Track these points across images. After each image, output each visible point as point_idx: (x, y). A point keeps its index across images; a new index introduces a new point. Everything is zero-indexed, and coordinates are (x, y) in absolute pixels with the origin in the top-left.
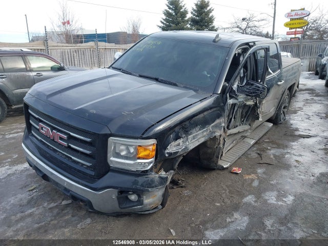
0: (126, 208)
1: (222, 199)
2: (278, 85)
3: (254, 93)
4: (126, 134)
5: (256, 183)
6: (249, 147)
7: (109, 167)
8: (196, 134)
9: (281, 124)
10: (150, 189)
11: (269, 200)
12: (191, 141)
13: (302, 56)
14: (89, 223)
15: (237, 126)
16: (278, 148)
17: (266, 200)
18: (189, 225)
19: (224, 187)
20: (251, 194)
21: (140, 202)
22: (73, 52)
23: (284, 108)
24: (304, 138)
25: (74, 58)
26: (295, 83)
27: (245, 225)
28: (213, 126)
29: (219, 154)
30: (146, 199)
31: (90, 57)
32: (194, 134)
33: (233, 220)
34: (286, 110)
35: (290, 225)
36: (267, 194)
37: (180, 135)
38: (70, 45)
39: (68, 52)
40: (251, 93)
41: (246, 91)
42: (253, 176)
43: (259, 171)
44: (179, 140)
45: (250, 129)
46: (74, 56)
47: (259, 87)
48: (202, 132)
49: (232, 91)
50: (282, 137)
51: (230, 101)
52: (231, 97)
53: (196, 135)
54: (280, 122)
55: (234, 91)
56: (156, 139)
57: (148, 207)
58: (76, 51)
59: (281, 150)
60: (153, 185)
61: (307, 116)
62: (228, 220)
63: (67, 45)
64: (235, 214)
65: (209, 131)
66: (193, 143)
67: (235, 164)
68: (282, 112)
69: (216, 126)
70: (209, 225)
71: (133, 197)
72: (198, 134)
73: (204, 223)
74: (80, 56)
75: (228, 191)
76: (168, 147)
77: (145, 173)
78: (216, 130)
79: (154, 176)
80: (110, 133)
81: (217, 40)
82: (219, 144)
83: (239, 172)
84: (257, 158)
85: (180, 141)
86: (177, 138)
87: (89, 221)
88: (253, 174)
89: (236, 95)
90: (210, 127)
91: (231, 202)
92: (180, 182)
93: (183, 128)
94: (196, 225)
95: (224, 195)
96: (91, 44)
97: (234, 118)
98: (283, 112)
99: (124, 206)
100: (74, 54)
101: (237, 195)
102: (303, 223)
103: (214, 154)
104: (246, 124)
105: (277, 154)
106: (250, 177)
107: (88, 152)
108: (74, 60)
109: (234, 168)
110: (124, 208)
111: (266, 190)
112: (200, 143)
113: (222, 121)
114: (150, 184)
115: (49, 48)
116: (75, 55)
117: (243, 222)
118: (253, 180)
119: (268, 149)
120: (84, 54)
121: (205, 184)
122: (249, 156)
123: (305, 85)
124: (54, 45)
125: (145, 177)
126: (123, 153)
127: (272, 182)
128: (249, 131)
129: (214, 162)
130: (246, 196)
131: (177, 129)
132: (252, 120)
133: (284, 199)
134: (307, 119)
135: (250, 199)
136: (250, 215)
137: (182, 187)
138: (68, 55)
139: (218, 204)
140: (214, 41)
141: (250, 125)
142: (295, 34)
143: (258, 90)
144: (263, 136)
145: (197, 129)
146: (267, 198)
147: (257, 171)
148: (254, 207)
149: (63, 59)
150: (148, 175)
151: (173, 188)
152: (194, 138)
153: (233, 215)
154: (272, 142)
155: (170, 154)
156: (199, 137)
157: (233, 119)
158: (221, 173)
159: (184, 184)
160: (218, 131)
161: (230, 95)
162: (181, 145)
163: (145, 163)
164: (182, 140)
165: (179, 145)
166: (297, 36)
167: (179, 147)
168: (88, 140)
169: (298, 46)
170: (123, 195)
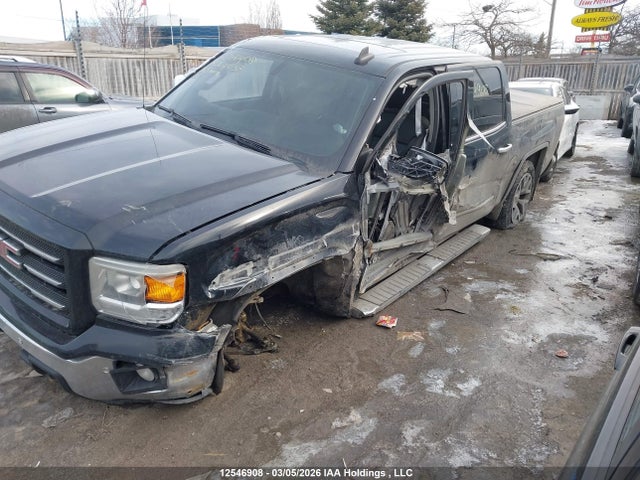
0: (134, 392)
1: (340, 378)
2: (498, 153)
3: (420, 172)
4: (122, 253)
5: (417, 351)
6: (428, 275)
7: (96, 313)
8: (289, 252)
9: (511, 228)
10: (173, 361)
11: (429, 385)
12: (275, 266)
13: (598, 87)
14: (66, 417)
15: (400, 234)
16: (487, 279)
17: (425, 386)
18: (258, 431)
19: (353, 355)
20: (399, 372)
21: (160, 382)
22: (133, 64)
23: (522, 196)
24: (545, 260)
25: (135, 78)
26: (545, 149)
27: (364, 435)
28: (331, 237)
29: (350, 290)
30: (174, 377)
31: (167, 75)
32: (282, 254)
33: (345, 424)
34: (524, 202)
35: (449, 440)
36: (432, 374)
37: (246, 254)
38: (127, 50)
39: (122, 63)
40: (414, 173)
41: (404, 169)
42: (417, 335)
43: (434, 325)
44: (243, 265)
45: (433, 240)
46: (134, 74)
47: (429, 162)
48: (304, 250)
49: (375, 168)
50: (503, 256)
51: (372, 188)
52: (374, 179)
53: (289, 255)
54: (510, 225)
55: (381, 168)
56: (184, 264)
57: (180, 393)
58: (139, 63)
59: (492, 285)
60: (181, 353)
61: (568, 215)
62: (337, 423)
63: (121, 50)
64: (353, 412)
65: (320, 247)
66: (279, 269)
67: (388, 309)
68: (515, 205)
69: (339, 237)
70: (295, 433)
71: (146, 374)
72: (294, 253)
73: (287, 428)
74: (147, 72)
75: (357, 363)
76: (216, 280)
77: (165, 328)
78: (337, 245)
79: (184, 335)
80: (90, 248)
81: (364, 59)
82: (351, 270)
83: (390, 326)
84: (439, 297)
85: (248, 268)
86: (240, 260)
87: (67, 413)
88: (419, 330)
89: (385, 176)
90: (324, 239)
91: (355, 386)
92: (266, 342)
93: (256, 241)
94: (271, 431)
95: (345, 373)
96: (171, 49)
97: (390, 219)
98: (519, 206)
99: (130, 388)
100: (134, 70)
101: (372, 373)
102: (477, 437)
103: (341, 290)
104: (421, 230)
105: (481, 291)
106: (410, 337)
107: (56, 283)
108: (135, 82)
109: (384, 318)
110: (129, 393)
111: (431, 365)
112: (297, 270)
113: (356, 227)
114: (174, 351)
115: (84, 55)
116: (138, 70)
117: (364, 430)
118: (413, 343)
119: (466, 280)
120: (155, 70)
121: (317, 348)
122: (424, 293)
123: (589, 148)
124: (95, 48)
125: (163, 336)
126: (122, 289)
127: (450, 350)
128: (431, 243)
129: (341, 304)
130: (387, 377)
131: (237, 244)
132: (435, 223)
133: (460, 386)
134: (566, 219)
135: (394, 383)
136: (382, 415)
137: (270, 351)
138: (123, 70)
139: (329, 391)
140: (358, 62)
141: (432, 232)
142: (593, 41)
143: (428, 168)
144: (464, 253)
145: (290, 243)
146: (427, 381)
147: (427, 326)
148: (397, 399)
149: (112, 79)
150: (170, 333)
151: (253, 353)
152: (282, 260)
153: (348, 414)
154: (480, 267)
155: (219, 293)
156: (295, 258)
157: (386, 222)
158: (358, 324)
159: (276, 346)
160: (345, 246)
161: (372, 177)
162: (249, 274)
163: (165, 311)
164: (252, 264)
165: (244, 274)
166: (596, 45)
167: (243, 279)
168: (53, 259)
169: (592, 67)
170: (124, 369)
